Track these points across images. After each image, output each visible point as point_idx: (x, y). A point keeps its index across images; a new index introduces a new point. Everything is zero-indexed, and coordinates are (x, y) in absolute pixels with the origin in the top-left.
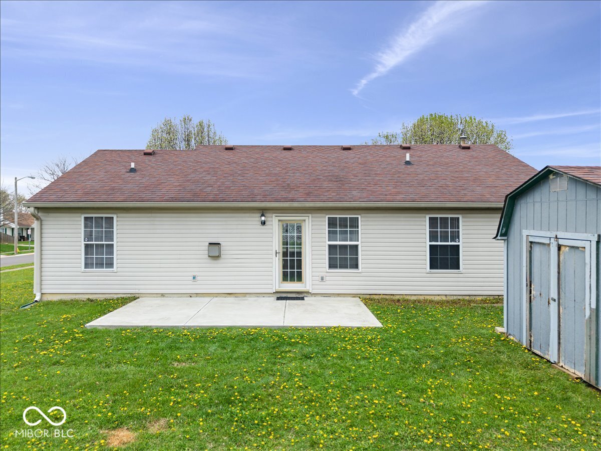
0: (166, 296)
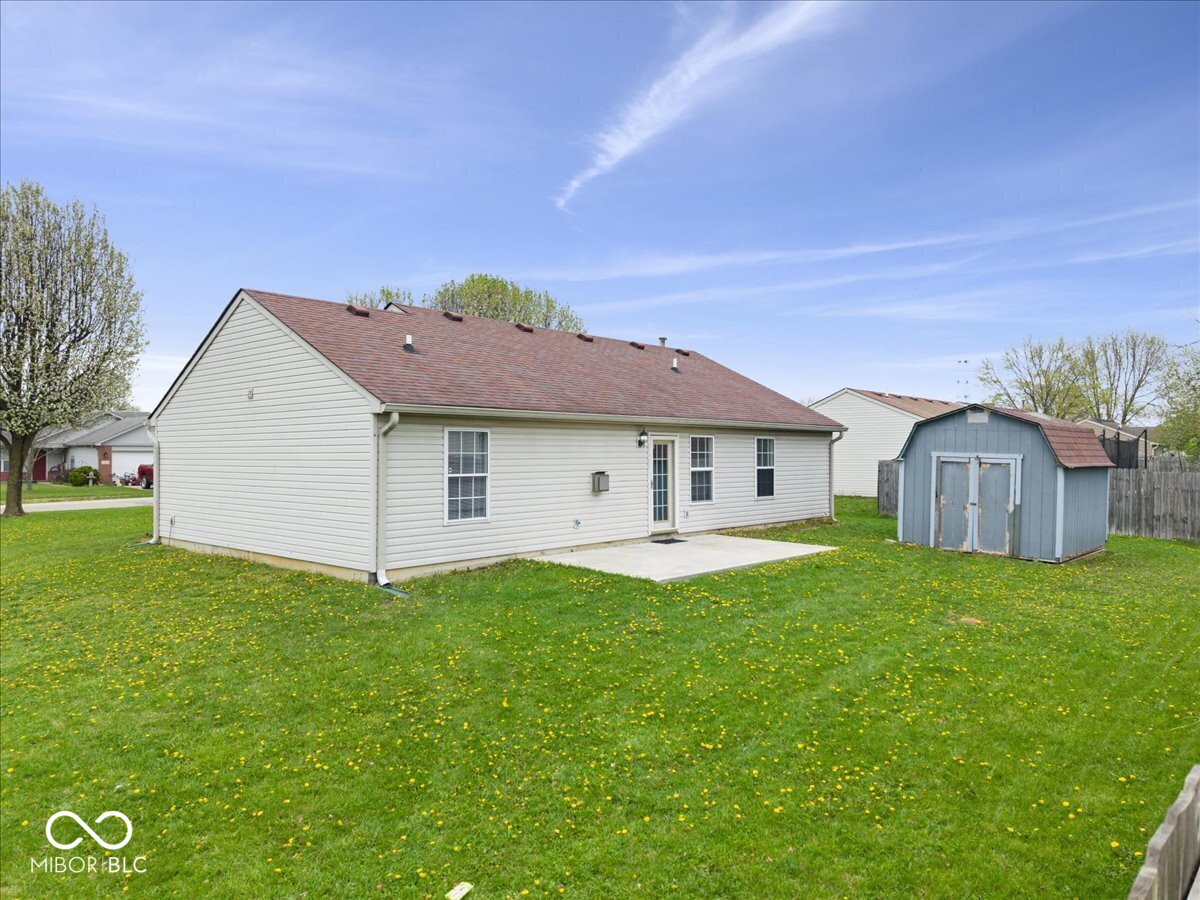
0: (548, 552)
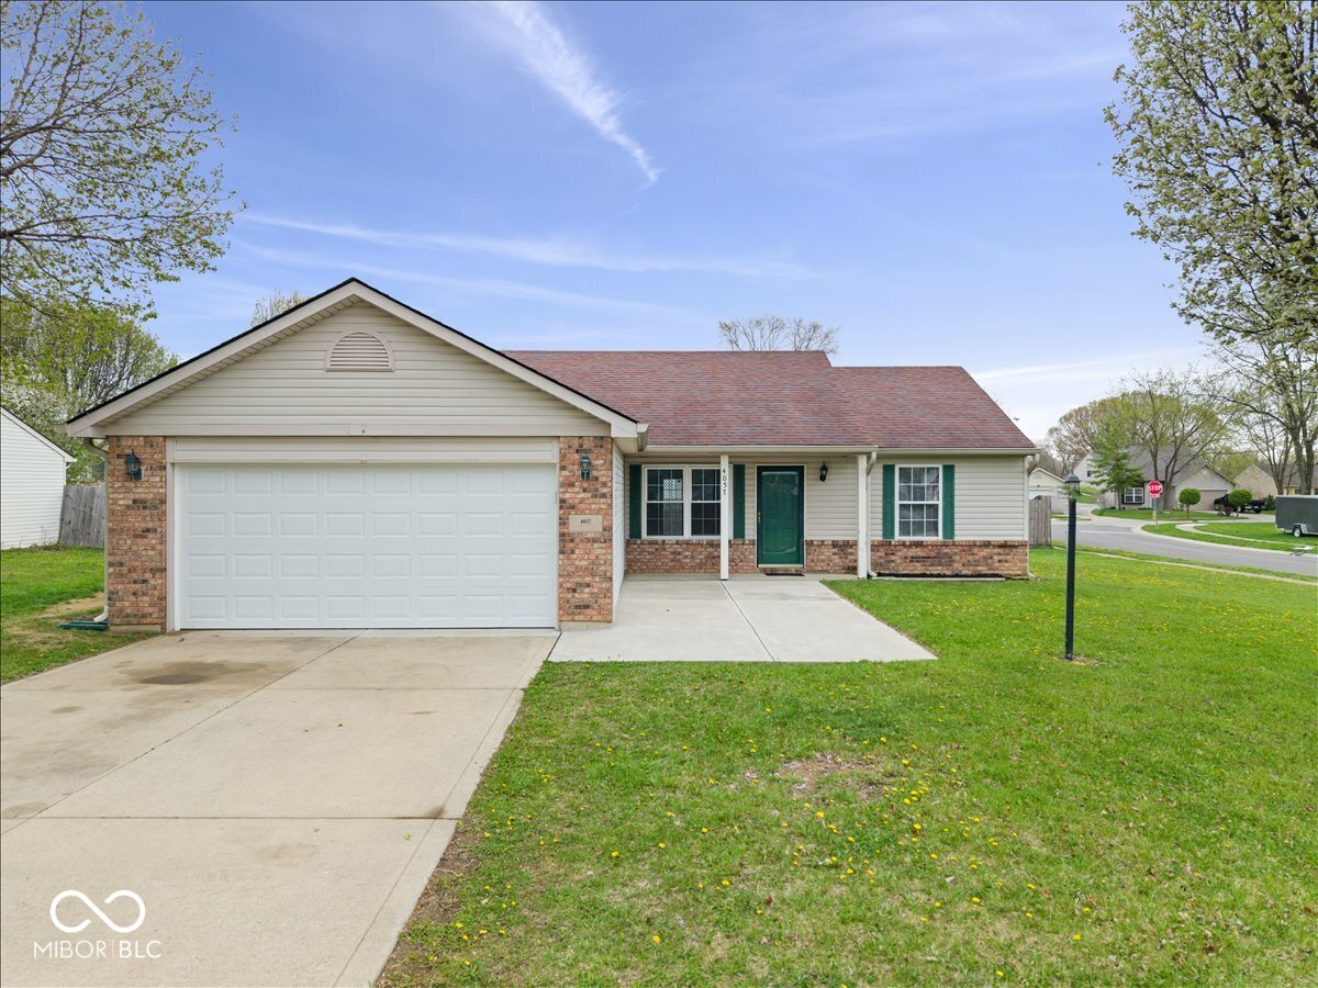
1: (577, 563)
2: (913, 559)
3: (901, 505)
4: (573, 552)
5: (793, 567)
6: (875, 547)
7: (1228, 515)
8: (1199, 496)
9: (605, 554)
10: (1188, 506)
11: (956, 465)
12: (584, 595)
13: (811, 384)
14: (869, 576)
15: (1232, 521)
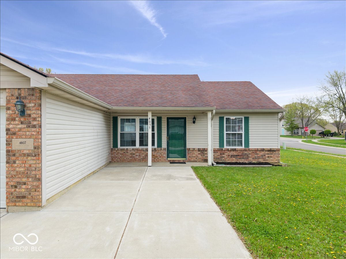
1: (17, 169)
2: (232, 156)
3: (227, 134)
4: (15, 162)
5: (182, 159)
6: (215, 151)
7: (324, 137)
8: (316, 132)
9: (36, 164)
10: (312, 135)
11: (250, 117)
12: (23, 190)
13: (190, 85)
14: (213, 164)
15: (324, 139)
